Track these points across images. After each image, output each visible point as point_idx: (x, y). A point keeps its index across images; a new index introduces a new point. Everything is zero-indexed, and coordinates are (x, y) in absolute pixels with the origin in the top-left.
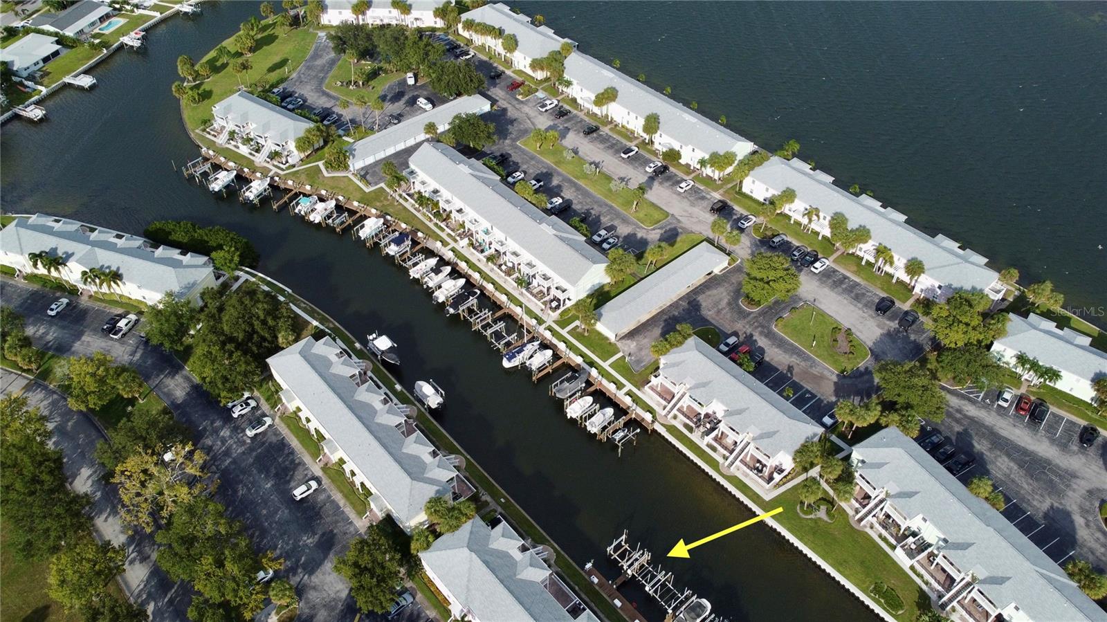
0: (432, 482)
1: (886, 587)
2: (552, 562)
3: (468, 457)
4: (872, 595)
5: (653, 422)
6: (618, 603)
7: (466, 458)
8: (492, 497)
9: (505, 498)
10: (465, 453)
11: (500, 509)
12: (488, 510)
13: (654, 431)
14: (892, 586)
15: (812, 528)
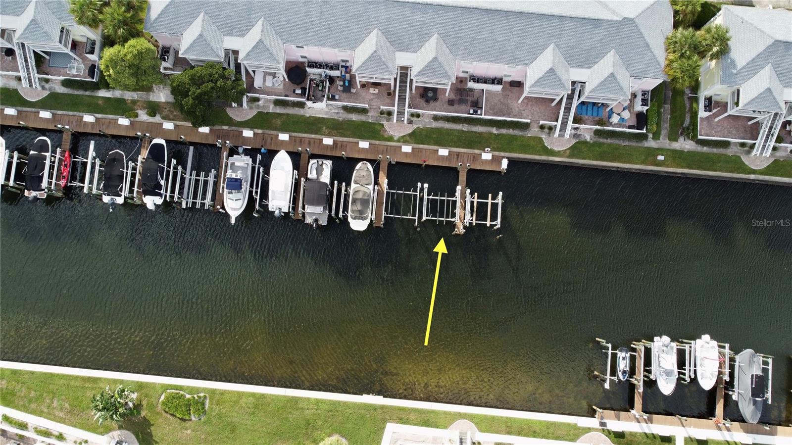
0: (754, 67)
1: (193, 418)
2: (544, 136)
3: (752, 177)
4: (202, 395)
5: (603, 424)
6: (443, 152)
7: (754, 172)
8: (675, 151)
9: (660, 164)
10: (761, 177)
11: (651, 143)
12: (664, 133)
13: (592, 414)
14: (188, 424)
15: (315, 428)
